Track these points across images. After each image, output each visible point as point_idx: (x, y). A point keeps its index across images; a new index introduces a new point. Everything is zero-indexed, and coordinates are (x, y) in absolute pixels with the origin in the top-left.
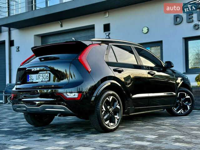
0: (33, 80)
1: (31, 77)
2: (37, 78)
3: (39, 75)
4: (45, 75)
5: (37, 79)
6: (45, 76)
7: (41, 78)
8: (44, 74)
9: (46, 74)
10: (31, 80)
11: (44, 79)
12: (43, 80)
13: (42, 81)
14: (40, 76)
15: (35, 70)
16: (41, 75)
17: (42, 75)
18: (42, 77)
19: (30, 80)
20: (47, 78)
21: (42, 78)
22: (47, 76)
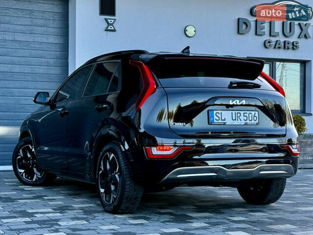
0: (225, 120)
1: (220, 116)
2: (234, 118)
3: (236, 112)
4: (251, 113)
5: (234, 120)
6: (250, 115)
7: (242, 117)
8: (248, 112)
9: (253, 113)
10: (220, 121)
11: (250, 120)
12: (248, 121)
13: (246, 124)
14: (239, 115)
15: (236, 102)
16: (242, 113)
17: (244, 113)
18: (244, 116)
19: (215, 121)
20: (255, 118)
21: (245, 118)
22: (254, 116)
